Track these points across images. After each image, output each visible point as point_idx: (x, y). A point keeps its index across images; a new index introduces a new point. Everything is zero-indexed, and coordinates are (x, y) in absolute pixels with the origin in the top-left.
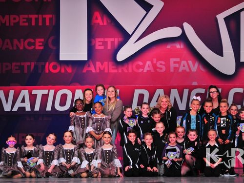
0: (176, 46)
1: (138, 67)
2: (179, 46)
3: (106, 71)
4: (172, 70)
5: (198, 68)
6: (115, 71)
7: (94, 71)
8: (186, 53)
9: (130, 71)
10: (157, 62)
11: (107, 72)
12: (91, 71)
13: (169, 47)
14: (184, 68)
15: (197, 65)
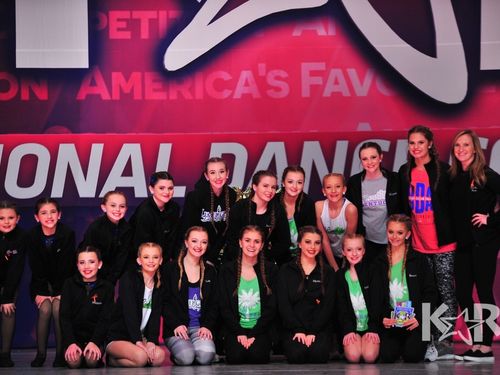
0: (315, 32)
1: (220, 85)
2: (324, 31)
3: (138, 96)
4: (306, 93)
5: (373, 86)
6: (161, 96)
7: (106, 96)
8: (342, 48)
9: (199, 95)
10: (267, 71)
11: (140, 98)
12: (99, 96)
13: (297, 33)
14: (336, 89)
15: (368, 79)
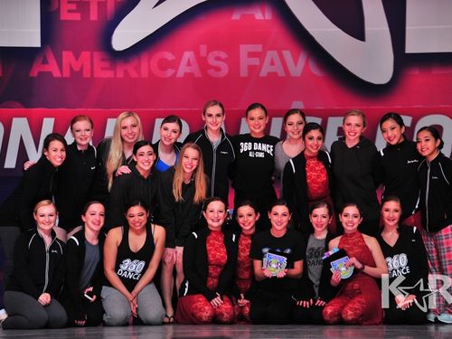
0: (253, 15)
1: (164, 65)
2: (261, 15)
3: (87, 74)
4: (244, 73)
6: (109, 74)
7: (57, 74)
8: (277, 31)
9: (144, 74)
10: (208, 54)
11: (89, 76)
12: (51, 73)
13: (236, 16)
14: (272, 69)
15: (302, 60)
